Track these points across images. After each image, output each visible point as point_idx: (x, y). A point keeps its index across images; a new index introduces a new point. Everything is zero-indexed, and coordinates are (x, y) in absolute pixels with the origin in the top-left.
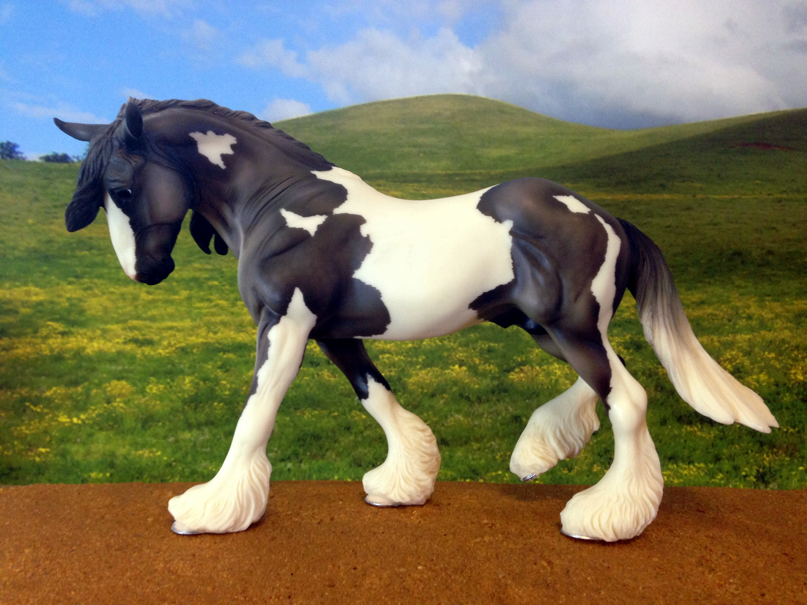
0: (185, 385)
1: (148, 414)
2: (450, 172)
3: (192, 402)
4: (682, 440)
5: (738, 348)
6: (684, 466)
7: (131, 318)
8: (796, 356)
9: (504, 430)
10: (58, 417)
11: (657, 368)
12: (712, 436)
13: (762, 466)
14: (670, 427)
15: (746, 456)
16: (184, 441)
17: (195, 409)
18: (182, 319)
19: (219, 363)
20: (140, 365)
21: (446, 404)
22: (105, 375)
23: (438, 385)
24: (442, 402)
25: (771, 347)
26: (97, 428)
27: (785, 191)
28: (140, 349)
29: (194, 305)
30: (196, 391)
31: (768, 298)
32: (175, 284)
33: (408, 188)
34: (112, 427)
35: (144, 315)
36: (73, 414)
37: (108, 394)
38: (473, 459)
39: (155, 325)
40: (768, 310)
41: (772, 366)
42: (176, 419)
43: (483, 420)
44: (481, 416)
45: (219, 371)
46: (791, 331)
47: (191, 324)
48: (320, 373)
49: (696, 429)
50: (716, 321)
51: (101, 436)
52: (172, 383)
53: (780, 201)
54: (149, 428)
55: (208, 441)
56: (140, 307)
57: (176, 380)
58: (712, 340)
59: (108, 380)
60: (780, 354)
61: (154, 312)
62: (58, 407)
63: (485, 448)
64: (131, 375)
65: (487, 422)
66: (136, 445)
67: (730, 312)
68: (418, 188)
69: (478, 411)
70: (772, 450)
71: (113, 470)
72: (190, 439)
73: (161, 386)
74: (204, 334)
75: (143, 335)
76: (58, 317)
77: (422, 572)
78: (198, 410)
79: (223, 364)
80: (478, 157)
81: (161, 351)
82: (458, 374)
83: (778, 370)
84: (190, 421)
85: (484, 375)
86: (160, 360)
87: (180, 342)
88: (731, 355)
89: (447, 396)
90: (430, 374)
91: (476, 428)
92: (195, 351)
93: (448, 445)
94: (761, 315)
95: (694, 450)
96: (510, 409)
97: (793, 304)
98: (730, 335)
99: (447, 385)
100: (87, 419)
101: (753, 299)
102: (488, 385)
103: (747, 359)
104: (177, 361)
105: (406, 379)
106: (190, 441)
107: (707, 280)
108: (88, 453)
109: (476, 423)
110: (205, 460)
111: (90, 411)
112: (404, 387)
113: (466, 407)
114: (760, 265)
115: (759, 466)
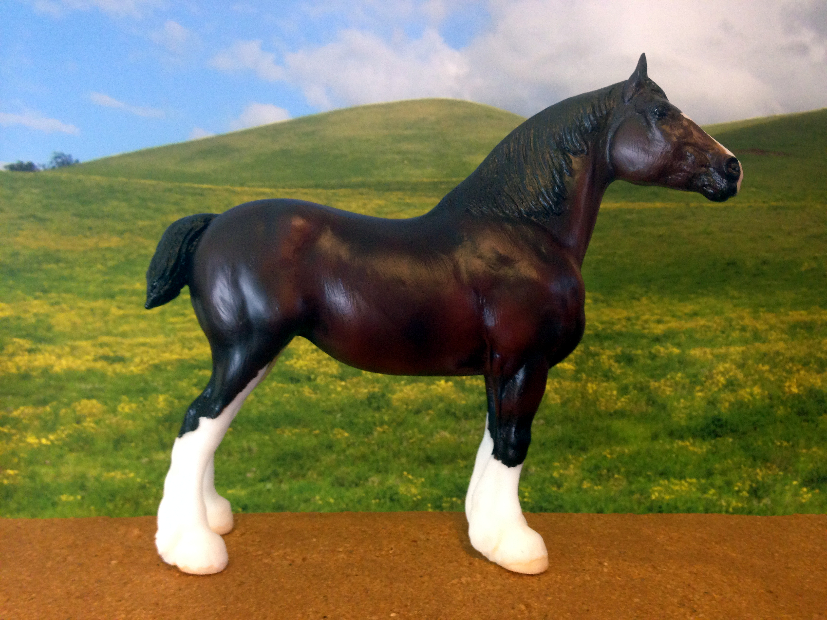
0: (159, 403)
1: (120, 434)
2: (436, 180)
3: (166, 421)
4: (674, 455)
5: (732, 360)
6: (676, 482)
7: (101, 334)
8: (791, 368)
10: (25, 437)
11: (649, 382)
12: (705, 450)
13: (756, 481)
14: (661, 441)
15: (739, 470)
18: (155, 335)
19: (195, 381)
20: (111, 383)
21: (432, 420)
22: (74, 394)
23: (423, 401)
24: (427, 418)
25: (766, 359)
26: (66, 448)
27: (780, 199)
28: (111, 366)
29: (168, 321)
30: (170, 409)
31: (762, 309)
33: (392, 196)
34: (82, 448)
35: (115, 331)
36: (42, 434)
37: (78, 413)
38: (460, 477)
39: (127, 341)
40: (762, 322)
41: (766, 379)
42: (150, 439)
43: (471, 436)
46: (785, 341)
47: (165, 339)
48: (301, 389)
49: (688, 443)
50: (708, 333)
51: (71, 457)
52: (145, 402)
53: (775, 209)
54: (121, 449)
56: (111, 322)
57: (150, 399)
58: (705, 353)
59: (78, 399)
60: (775, 366)
61: (125, 328)
62: (26, 428)
64: (102, 394)
66: (108, 467)
67: (723, 323)
68: (402, 197)
69: (465, 427)
70: (766, 465)
71: (84, 493)
73: (134, 406)
74: (178, 350)
75: (114, 352)
76: (24, 333)
80: (464, 164)
81: (133, 368)
82: (443, 389)
83: (771, 382)
84: (165, 441)
85: (471, 390)
86: (132, 378)
88: (725, 368)
89: (432, 413)
90: (416, 389)
91: (462, 446)
92: (169, 368)
93: (434, 463)
94: (755, 327)
95: (686, 464)
97: (787, 315)
98: (723, 347)
99: (432, 401)
100: (57, 440)
101: (747, 310)
102: (475, 401)
103: (740, 372)
104: (150, 378)
105: (390, 395)
106: (165, 461)
107: (700, 291)
108: (58, 475)
109: (463, 439)
111: (59, 432)
112: (388, 404)
113: (452, 424)
114: (754, 275)
115: (752, 481)
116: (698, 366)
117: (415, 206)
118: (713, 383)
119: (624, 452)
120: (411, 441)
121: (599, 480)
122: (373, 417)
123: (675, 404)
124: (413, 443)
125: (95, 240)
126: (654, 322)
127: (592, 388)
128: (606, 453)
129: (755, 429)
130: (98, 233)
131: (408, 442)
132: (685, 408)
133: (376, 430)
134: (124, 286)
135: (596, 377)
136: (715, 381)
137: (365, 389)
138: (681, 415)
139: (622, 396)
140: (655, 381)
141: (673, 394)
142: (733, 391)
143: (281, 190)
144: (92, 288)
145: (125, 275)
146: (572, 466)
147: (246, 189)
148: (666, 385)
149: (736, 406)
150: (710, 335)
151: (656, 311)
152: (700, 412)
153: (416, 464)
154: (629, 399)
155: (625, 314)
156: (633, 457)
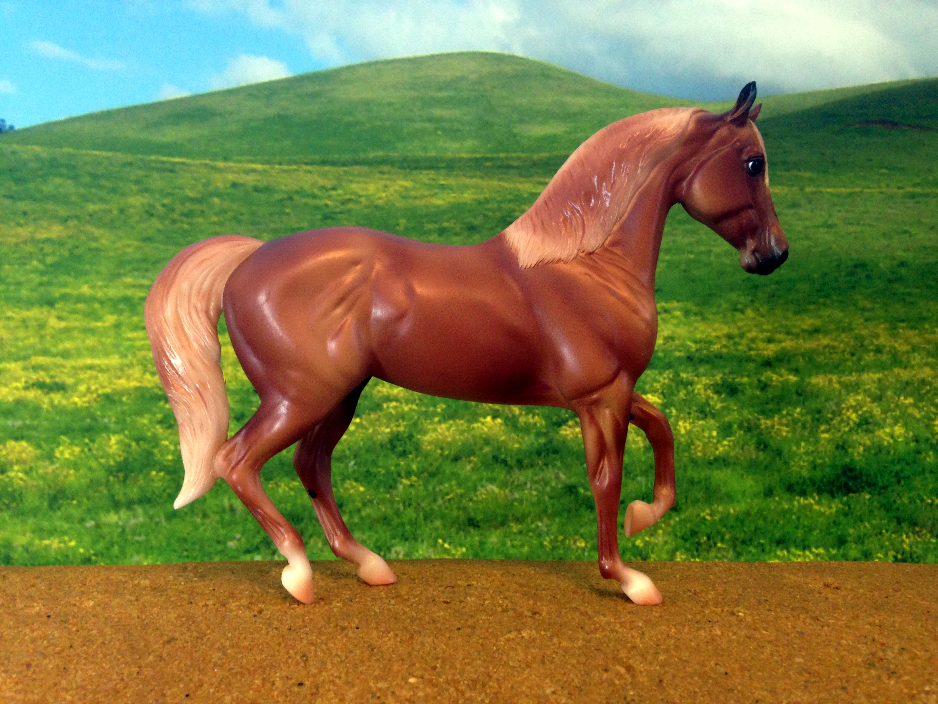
0: (110, 447)
1: (57, 488)
2: (478, 156)
3: (120, 470)
4: (794, 517)
5: (865, 391)
6: (799, 552)
7: (35, 354)
9: (553, 505)
11: (759, 419)
12: (834, 510)
13: (901, 552)
14: (777, 499)
15: (879, 537)
16: (109, 525)
17: (125, 481)
18: (107, 354)
19: (159, 416)
20: (47, 419)
21: (474, 470)
23: (463, 444)
24: (468, 467)
25: (908, 389)
27: (919, 184)
28: (48, 396)
29: (124, 336)
30: (125, 455)
31: (901, 324)
32: (97, 305)
33: (421, 176)
34: (7, 507)
35: (53, 350)
37: (3, 459)
38: (513, 546)
39: (70, 363)
40: (902, 341)
41: (910, 415)
42: (97, 494)
43: (526, 492)
44: (521, 486)
45: (158, 427)
46: (932, 367)
47: (120, 361)
49: (812, 501)
50: (834, 356)
52: (91, 445)
53: (913, 196)
54: (59, 508)
55: (142, 525)
56: (48, 338)
57: (98, 441)
58: (830, 381)
59: (2, 441)
60: (920, 398)
61: (68, 345)
63: (530, 531)
64: (34, 433)
65: (531, 494)
66: (40, 532)
67: (852, 343)
68: (435, 177)
69: (518, 479)
70: (914, 530)
72: (117, 523)
73: (77, 449)
74: (138, 375)
75: (52, 377)
77: (414, 688)
78: (128, 482)
79: (165, 417)
80: (515, 136)
81: (76, 399)
82: (490, 428)
83: (918, 421)
84: (117, 498)
85: (526, 429)
86: (74, 412)
87: (104, 387)
88: (856, 400)
89: (475, 460)
90: (453, 428)
91: (516, 504)
92: (124, 399)
93: (478, 527)
94: (895, 348)
95: (811, 530)
96: (563, 477)
98: (854, 374)
99: (475, 444)
101: (883, 326)
102: (532, 444)
103: (877, 407)
104: (99, 413)
105: (419, 436)
106: (117, 525)
107: (821, 300)
109: (517, 495)
110: (138, 552)
112: (417, 448)
113: (501, 474)
114: (890, 281)
115: (897, 552)
116: (823, 399)
117: (451, 189)
118: (842, 421)
119: (729, 513)
120: (448, 497)
121: (697, 550)
122: (397, 465)
123: (794, 448)
124: (449, 500)
125: (31, 229)
126: (764, 342)
127: (685, 428)
128: (705, 513)
129: (899, 482)
130: (35, 220)
131: (443, 498)
132: (807, 453)
133: (401, 483)
134: (68, 290)
135: (689, 413)
136: (845, 417)
137: (387, 427)
138: (801, 463)
139: (724, 439)
140: (767, 418)
141: (790, 435)
142: (868, 431)
143: (277, 167)
144: (24, 293)
145: (69, 275)
146: (660, 532)
147: (231, 164)
148: (781, 424)
149: (873, 452)
150: (836, 357)
151: (765, 327)
152: (827, 459)
153: (453, 530)
154: (733, 441)
155: (726, 330)
156: (740, 520)
